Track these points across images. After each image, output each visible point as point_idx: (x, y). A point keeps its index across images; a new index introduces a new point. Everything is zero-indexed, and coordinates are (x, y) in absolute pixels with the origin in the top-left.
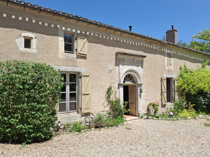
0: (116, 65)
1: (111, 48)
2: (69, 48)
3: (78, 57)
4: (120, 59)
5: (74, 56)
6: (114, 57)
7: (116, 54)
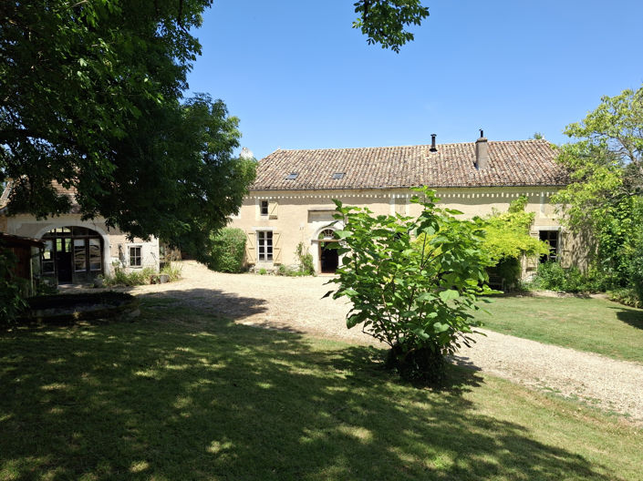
0: (309, 222)
1: (303, 206)
2: (265, 211)
3: (270, 219)
4: (313, 216)
5: (267, 217)
6: (307, 213)
7: (309, 211)
